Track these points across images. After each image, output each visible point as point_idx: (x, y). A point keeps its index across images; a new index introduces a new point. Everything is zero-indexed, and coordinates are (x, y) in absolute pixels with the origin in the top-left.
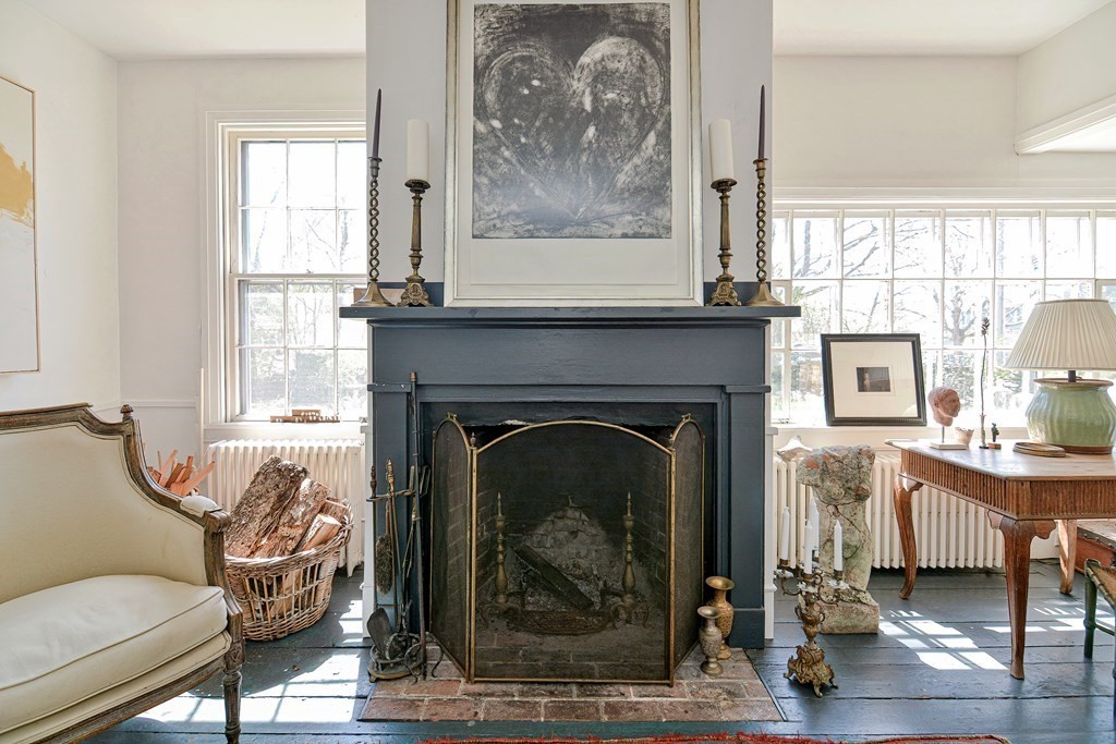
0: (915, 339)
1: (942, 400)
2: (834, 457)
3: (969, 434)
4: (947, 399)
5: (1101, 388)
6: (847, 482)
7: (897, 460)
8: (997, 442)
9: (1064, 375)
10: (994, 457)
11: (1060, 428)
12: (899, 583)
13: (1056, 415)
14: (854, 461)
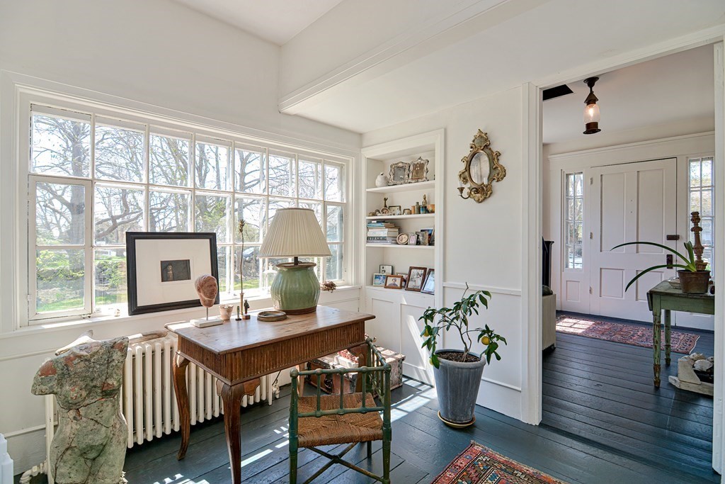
0: (211, 237)
1: (202, 286)
2: (80, 357)
3: (229, 310)
4: (206, 285)
5: (309, 269)
6: (92, 380)
7: (176, 340)
8: (248, 314)
9: (290, 260)
10: (246, 326)
11: (286, 298)
12: (176, 447)
13: (284, 289)
14: (105, 357)
